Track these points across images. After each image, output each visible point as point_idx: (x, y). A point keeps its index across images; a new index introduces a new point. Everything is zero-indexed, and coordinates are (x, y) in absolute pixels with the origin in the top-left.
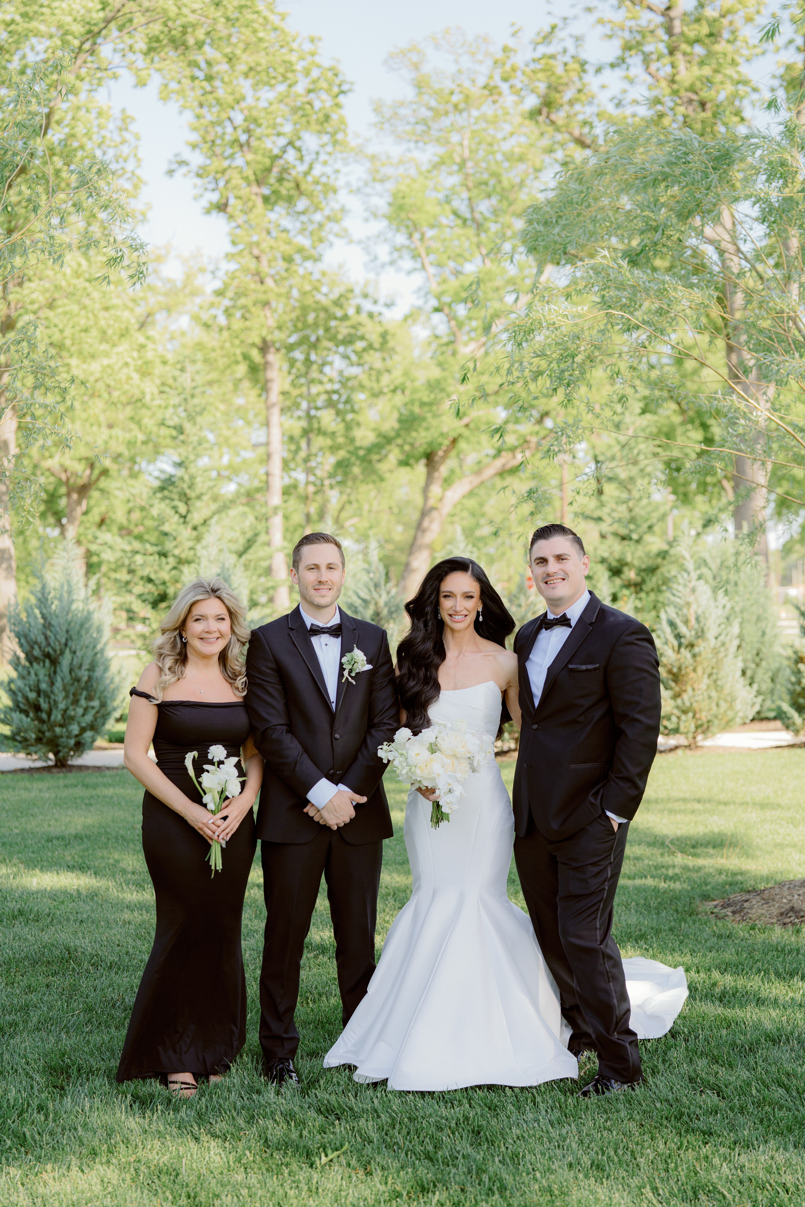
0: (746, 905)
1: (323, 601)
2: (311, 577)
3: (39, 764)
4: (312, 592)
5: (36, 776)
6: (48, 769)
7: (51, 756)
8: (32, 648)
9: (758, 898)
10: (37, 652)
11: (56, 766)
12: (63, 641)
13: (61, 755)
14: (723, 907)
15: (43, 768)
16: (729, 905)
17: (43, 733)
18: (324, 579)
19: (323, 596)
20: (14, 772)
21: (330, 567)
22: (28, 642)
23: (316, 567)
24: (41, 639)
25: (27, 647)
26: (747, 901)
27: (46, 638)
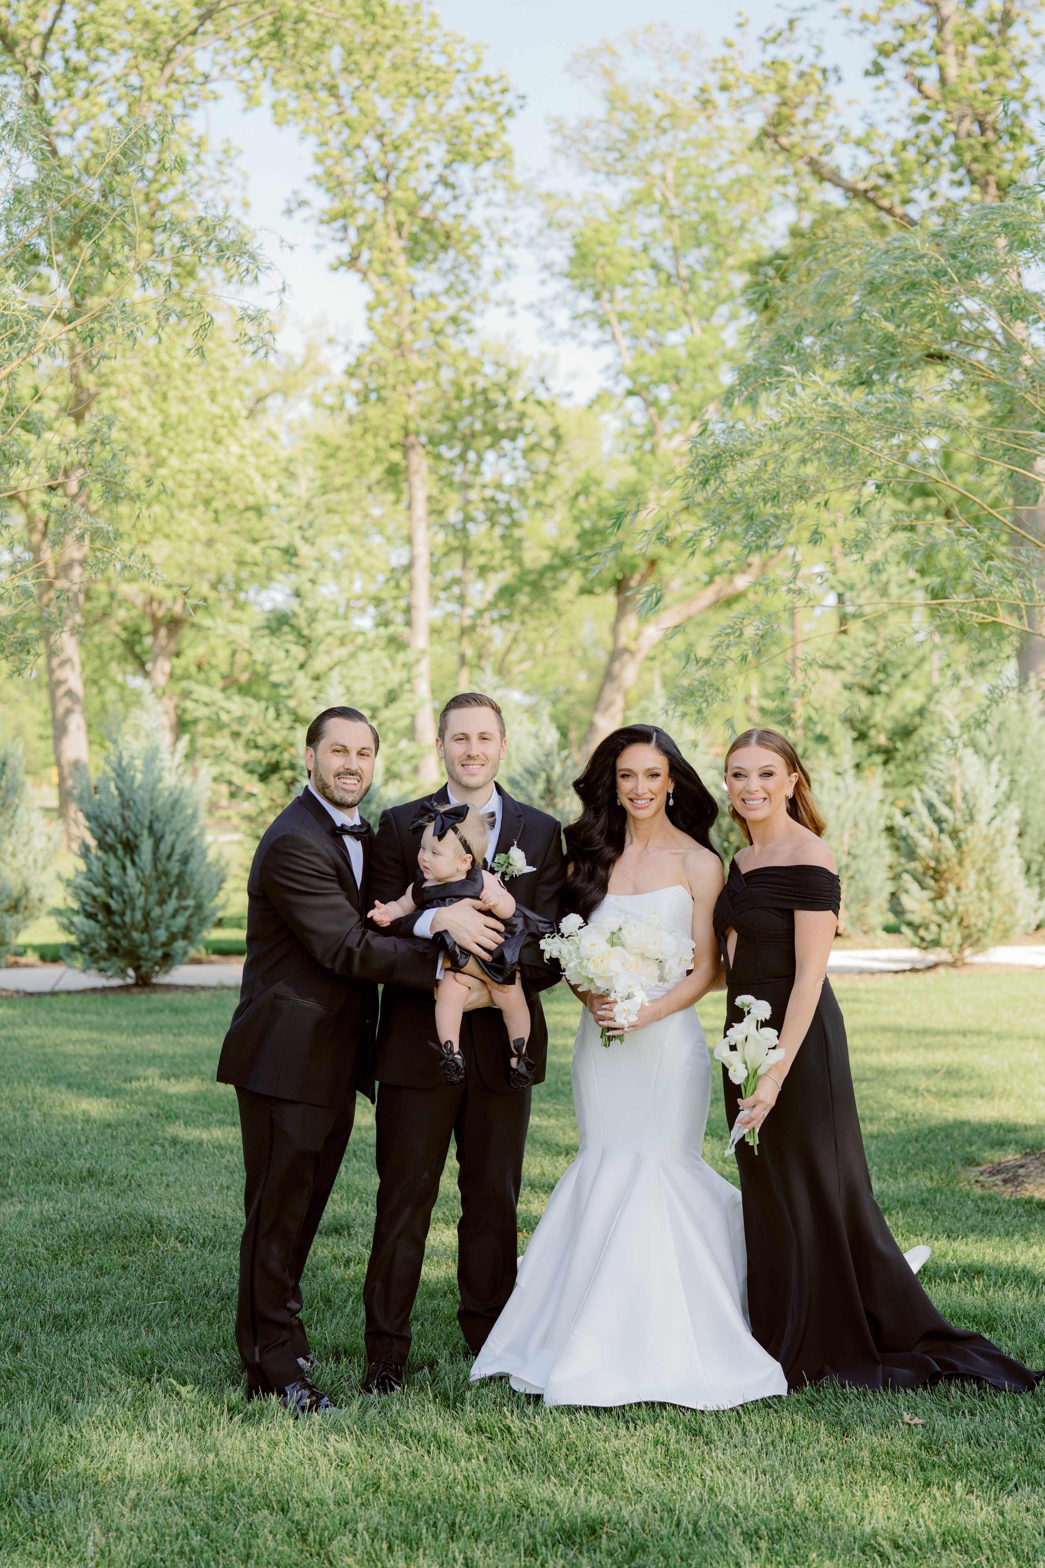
0: (1021, 1171)
1: (472, 781)
2: (458, 749)
3: (116, 982)
4: (459, 769)
5: (111, 997)
6: (125, 988)
7: (131, 972)
8: (106, 833)
9: (1037, 1163)
10: (110, 838)
11: (136, 985)
12: (147, 823)
13: (144, 970)
14: (991, 1174)
15: (121, 988)
16: (999, 1172)
17: (118, 942)
18: (474, 753)
19: (473, 775)
20: (83, 992)
21: (483, 737)
22: (100, 826)
23: (465, 737)
24: (118, 822)
25: (99, 833)
26: (1022, 1166)
27: (124, 820)
